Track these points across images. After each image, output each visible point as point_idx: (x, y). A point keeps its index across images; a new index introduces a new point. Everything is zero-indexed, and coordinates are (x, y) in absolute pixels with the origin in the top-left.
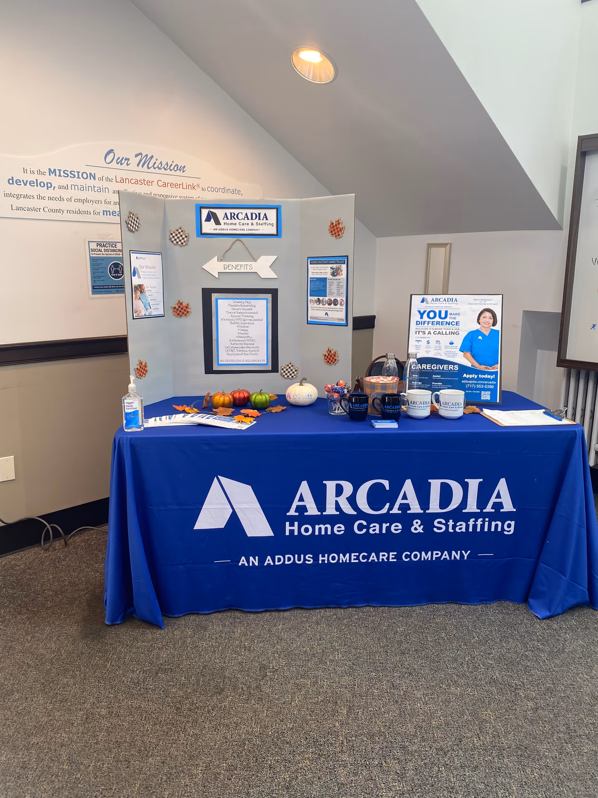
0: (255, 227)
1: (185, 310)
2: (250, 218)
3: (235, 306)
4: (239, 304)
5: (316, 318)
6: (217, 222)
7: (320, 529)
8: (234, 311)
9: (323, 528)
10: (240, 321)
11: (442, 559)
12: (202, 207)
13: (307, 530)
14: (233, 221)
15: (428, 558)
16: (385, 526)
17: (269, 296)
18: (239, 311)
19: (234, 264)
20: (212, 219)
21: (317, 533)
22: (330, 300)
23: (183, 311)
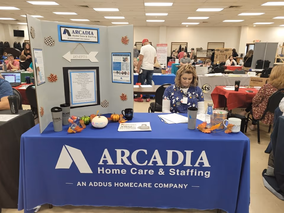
0: (87, 38)
1: (55, 79)
2: (85, 33)
3: (80, 75)
4: (82, 74)
5: (116, 80)
6: (69, 35)
7: (114, 171)
8: (79, 78)
9: (115, 171)
10: (82, 83)
11: (174, 187)
12: (61, 27)
13: (108, 171)
14: (77, 35)
15: (167, 187)
16: (145, 171)
17: (95, 70)
18: (81, 78)
19: (78, 55)
20: (67, 33)
21: (113, 173)
22: (123, 72)
23: (53, 79)
